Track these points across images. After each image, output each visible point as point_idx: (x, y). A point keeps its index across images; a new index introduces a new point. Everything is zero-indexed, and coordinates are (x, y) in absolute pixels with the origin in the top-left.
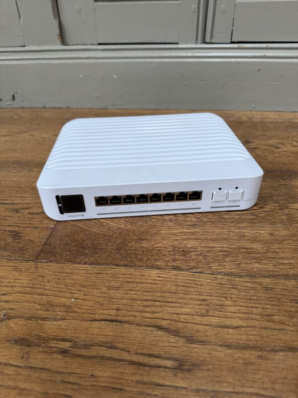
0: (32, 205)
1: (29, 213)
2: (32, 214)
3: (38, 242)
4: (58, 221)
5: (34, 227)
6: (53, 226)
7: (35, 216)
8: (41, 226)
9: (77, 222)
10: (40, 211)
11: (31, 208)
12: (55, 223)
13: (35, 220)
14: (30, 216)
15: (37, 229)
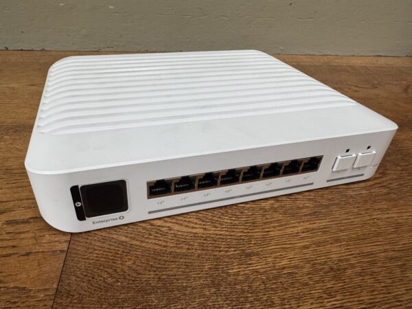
0: (12, 203)
1: (9, 223)
2: (16, 222)
3: (39, 291)
4: (72, 234)
5: (24, 252)
6: (65, 246)
7: (22, 227)
8: (38, 248)
9: (112, 231)
10: (29, 214)
11: (10, 210)
12: (68, 238)
13: (23, 236)
14: (10, 229)
15: (31, 257)
